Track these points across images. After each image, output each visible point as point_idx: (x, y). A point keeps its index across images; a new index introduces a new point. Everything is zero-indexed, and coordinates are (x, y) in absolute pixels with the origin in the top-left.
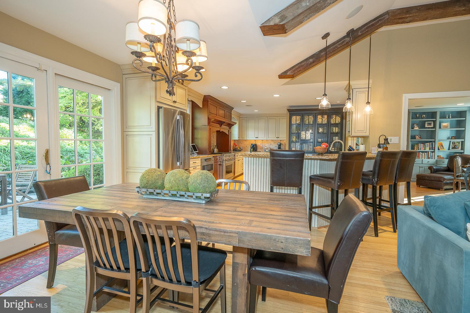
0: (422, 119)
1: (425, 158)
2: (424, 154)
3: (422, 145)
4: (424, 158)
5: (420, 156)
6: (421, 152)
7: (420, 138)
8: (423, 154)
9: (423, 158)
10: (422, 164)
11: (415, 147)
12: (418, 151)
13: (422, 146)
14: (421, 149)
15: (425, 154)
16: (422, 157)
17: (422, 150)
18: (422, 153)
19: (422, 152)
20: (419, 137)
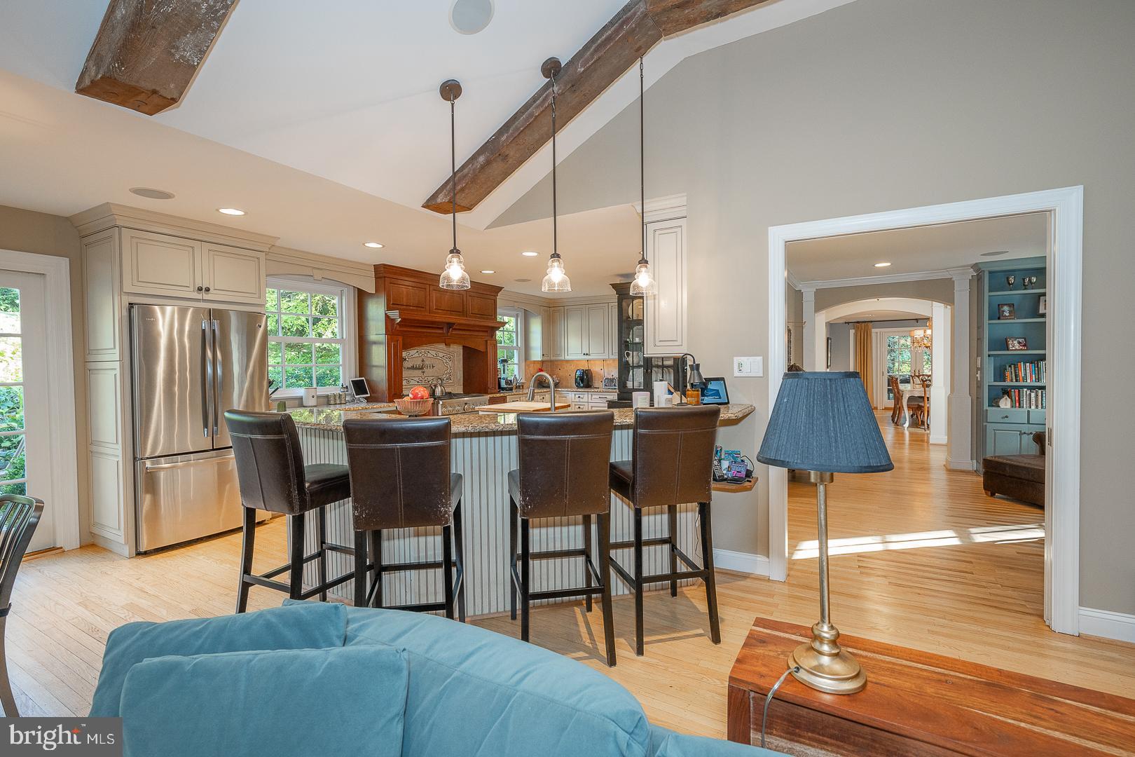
0: (1025, 289)
1: (1040, 406)
2: (1037, 395)
3: (1028, 368)
4: (1037, 407)
5: (1025, 400)
6: (1025, 387)
7: (1025, 345)
8: (1033, 395)
9: (1033, 407)
10: (1029, 423)
11: (1008, 374)
12: (1018, 384)
13: (1028, 371)
14: (1025, 379)
15: (1040, 394)
16: (1030, 402)
17: (1029, 381)
18: (1028, 392)
19: (1031, 388)
20: (1019, 343)
